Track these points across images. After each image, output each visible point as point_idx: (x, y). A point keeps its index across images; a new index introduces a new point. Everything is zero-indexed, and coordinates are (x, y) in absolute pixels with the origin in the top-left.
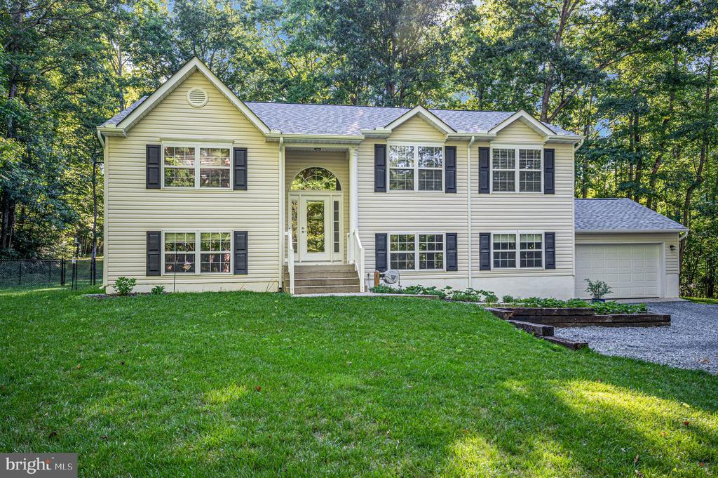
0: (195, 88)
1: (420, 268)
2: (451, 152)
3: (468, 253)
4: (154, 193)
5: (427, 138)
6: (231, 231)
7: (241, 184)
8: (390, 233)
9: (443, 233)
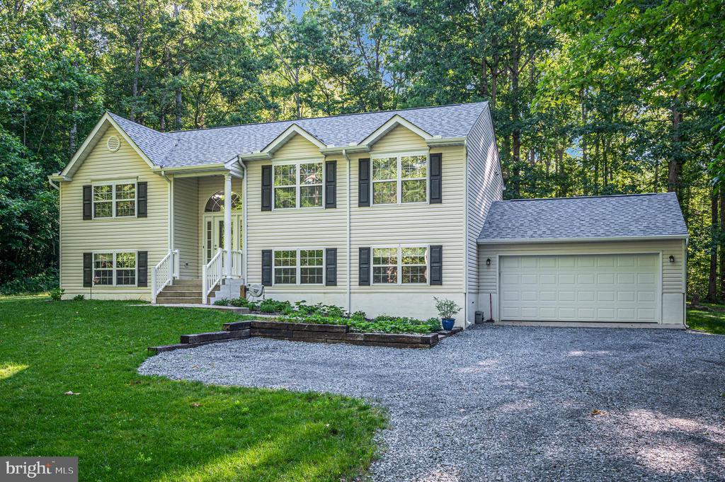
0: (112, 136)
1: (302, 282)
2: (331, 167)
3: (348, 267)
4: (88, 223)
5: (307, 155)
6: (135, 251)
7: (143, 213)
8: (274, 249)
9: (323, 248)
